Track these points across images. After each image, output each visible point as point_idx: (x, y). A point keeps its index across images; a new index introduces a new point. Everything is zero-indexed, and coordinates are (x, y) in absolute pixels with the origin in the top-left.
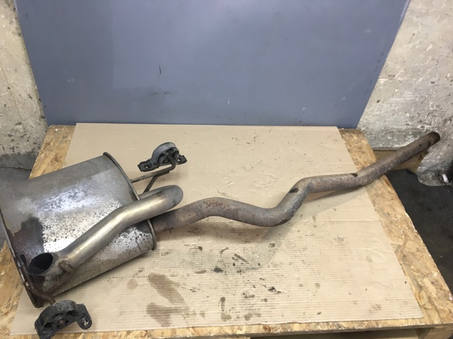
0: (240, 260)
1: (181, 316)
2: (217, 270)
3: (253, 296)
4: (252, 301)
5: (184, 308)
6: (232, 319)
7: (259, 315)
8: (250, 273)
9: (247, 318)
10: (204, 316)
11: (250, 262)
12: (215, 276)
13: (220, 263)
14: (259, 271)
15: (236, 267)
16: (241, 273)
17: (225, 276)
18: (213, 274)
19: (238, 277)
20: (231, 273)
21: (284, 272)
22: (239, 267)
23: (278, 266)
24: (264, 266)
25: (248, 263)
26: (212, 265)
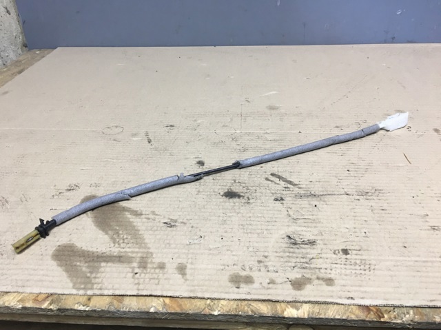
0: (284, 183)
1: (128, 269)
2: (230, 195)
3: (312, 243)
4: (311, 252)
5: (139, 255)
6: (256, 285)
7: (329, 282)
8: (304, 203)
9: (298, 284)
10: (184, 274)
11: (304, 186)
12: (223, 204)
13: (238, 184)
14: (325, 201)
15: (273, 192)
16: (283, 202)
17: (246, 204)
18: (221, 200)
19: (276, 208)
20: (259, 201)
21: (385, 204)
22: (279, 192)
23: (370, 194)
24: (336, 193)
25: (300, 188)
26: (220, 187)
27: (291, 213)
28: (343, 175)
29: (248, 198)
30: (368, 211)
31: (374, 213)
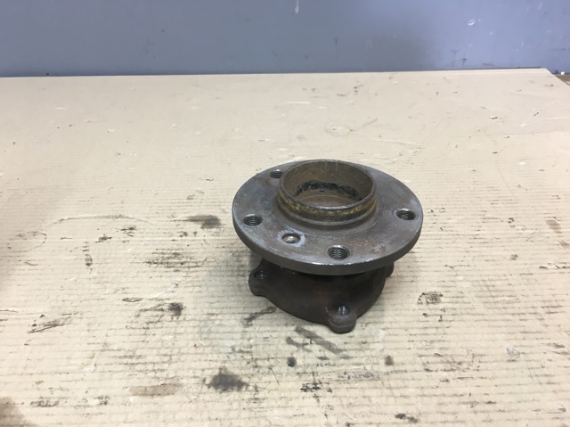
0: (318, 347)
2: (225, 382)
8: (355, 391)
11: (352, 354)
12: (209, 405)
13: (239, 355)
14: (390, 388)
15: (300, 370)
16: (319, 393)
17: (252, 405)
18: (207, 397)
19: (305, 411)
20: (275, 394)
21: (493, 388)
22: (309, 370)
23: (465, 366)
24: (408, 367)
25: (347, 358)
26: (205, 365)
27: (332, 420)
28: (416, 324)
29: (256, 388)
30: (464, 407)
31: (475, 412)
